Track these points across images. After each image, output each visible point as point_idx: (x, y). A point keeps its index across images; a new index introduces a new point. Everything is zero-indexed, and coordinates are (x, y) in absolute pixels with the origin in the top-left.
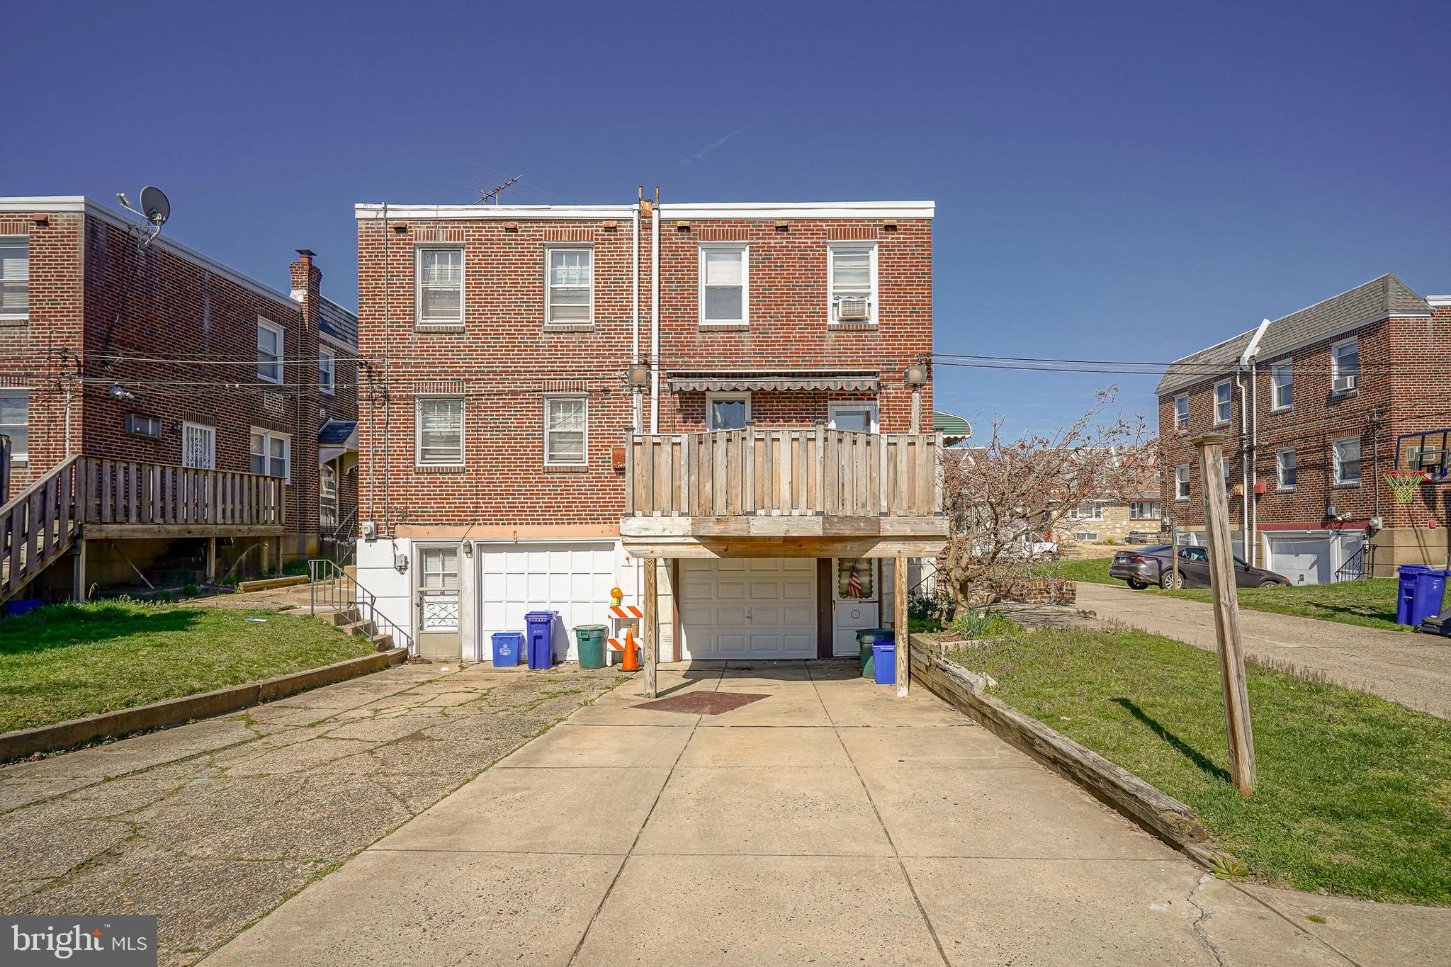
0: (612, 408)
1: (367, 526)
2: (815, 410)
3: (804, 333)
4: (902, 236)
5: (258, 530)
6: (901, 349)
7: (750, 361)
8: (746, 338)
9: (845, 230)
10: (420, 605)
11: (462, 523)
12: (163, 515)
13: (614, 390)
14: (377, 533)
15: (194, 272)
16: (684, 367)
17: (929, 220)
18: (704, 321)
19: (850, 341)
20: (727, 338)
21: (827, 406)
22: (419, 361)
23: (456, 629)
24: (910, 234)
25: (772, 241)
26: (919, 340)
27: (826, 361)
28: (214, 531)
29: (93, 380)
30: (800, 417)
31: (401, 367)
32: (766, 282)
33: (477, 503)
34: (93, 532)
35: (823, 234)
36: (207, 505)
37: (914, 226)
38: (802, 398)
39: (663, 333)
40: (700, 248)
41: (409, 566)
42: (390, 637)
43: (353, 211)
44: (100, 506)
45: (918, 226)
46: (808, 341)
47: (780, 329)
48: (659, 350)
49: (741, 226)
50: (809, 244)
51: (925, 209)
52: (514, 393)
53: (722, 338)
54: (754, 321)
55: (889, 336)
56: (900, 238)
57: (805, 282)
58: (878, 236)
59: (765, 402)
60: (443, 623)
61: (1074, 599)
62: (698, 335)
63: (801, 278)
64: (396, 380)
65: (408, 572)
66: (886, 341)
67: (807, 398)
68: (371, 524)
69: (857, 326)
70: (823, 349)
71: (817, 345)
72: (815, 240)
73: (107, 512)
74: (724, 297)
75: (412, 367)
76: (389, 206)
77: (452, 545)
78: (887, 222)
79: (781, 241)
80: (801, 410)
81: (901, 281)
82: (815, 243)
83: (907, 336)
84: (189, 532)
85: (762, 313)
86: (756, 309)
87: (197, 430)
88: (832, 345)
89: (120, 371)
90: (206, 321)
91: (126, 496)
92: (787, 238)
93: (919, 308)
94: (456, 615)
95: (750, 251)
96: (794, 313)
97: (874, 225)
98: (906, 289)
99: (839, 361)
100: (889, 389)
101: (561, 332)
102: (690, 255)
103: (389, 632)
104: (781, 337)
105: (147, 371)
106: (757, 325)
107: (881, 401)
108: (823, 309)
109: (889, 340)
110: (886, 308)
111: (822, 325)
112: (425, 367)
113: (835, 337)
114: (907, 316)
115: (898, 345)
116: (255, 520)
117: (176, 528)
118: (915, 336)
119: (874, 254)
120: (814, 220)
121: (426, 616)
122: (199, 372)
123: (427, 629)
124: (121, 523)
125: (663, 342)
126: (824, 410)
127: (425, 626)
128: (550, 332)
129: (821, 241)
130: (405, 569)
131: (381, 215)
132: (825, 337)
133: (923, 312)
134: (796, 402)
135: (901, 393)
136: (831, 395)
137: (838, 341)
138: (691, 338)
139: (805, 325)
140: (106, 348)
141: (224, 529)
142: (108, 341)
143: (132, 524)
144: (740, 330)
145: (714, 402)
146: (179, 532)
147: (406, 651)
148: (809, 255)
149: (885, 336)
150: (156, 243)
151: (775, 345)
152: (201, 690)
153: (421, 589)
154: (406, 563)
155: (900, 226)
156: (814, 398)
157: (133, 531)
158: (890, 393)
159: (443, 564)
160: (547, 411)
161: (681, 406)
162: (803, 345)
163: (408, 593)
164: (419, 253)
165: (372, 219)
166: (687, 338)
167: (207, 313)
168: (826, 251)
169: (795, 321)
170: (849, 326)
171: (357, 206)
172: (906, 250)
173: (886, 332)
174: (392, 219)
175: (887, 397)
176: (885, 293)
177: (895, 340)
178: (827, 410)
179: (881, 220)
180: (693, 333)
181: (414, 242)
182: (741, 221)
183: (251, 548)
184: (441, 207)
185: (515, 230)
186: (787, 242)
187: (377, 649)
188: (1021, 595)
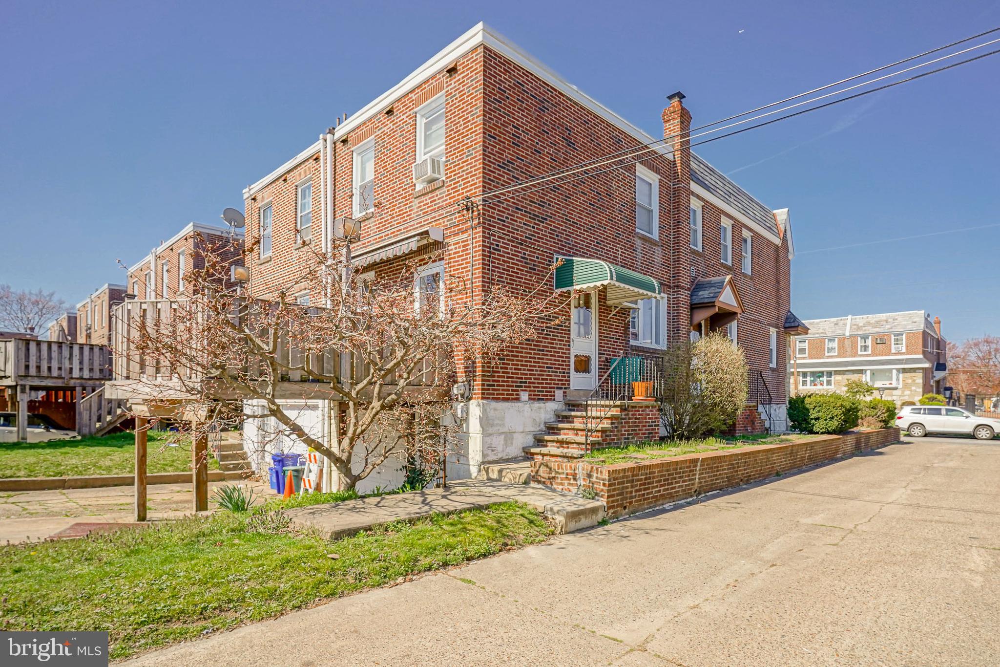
3: (401, 206)
4: (461, 76)
6: (459, 199)
7: (374, 243)
8: (372, 223)
9: (425, 92)
18: (356, 216)
19: (427, 203)
20: (364, 227)
22: (260, 284)
24: (467, 70)
25: (386, 128)
26: (472, 185)
27: (413, 229)
31: (255, 289)
32: (382, 167)
35: (413, 104)
37: (470, 59)
40: (355, 154)
45: (473, 58)
46: (403, 214)
47: (389, 208)
48: (333, 247)
49: (371, 124)
50: (405, 120)
54: (376, 206)
55: (451, 189)
56: (460, 79)
57: (402, 157)
58: (445, 86)
63: (400, 154)
69: (429, 187)
70: (411, 218)
71: (408, 215)
75: (258, 288)
79: (390, 125)
81: (460, 126)
82: (408, 116)
83: (464, 184)
85: (380, 197)
86: (377, 194)
88: (416, 212)
92: (393, 121)
93: (473, 149)
95: (375, 143)
96: (396, 190)
97: (443, 76)
98: (464, 132)
99: (420, 227)
100: (451, 245)
102: (348, 163)
104: (389, 215)
106: (378, 209)
107: (445, 260)
108: (412, 179)
109: (451, 194)
110: (450, 160)
111: (412, 194)
112: (261, 287)
113: (418, 203)
114: (464, 162)
115: (458, 195)
118: (469, 182)
120: (407, 94)
128: (297, 250)
129: (413, 111)
131: (249, 194)
132: (412, 206)
133: (475, 153)
137: (419, 207)
139: (402, 198)
144: (369, 218)
147: (253, 473)
148: (405, 130)
149: (449, 191)
151: (386, 224)
155: (459, 65)
158: (451, 250)
162: (400, 219)
164: (262, 212)
165: (248, 198)
168: (416, 120)
169: (396, 197)
170: (424, 189)
172: (464, 89)
173: (450, 185)
174: (252, 194)
175: (449, 255)
176: (449, 144)
177: (455, 192)
179: (446, 67)
181: (259, 206)
182: (371, 119)
185: (286, 180)
186: (393, 125)
187: (220, 469)
188: (549, 479)
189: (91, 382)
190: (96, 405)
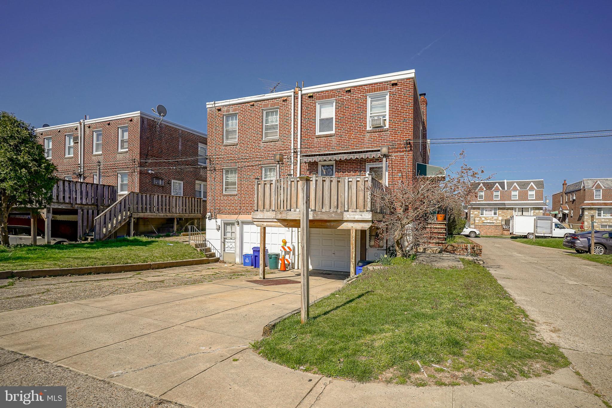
0: (284, 170)
1: (208, 214)
2: (361, 167)
3: (356, 135)
4: (400, 87)
5: (191, 216)
6: (398, 138)
7: (335, 148)
8: (333, 139)
9: (374, 88)
10: (224, 243)
11: (236, 214)
12: (158, 210)
13: (285, 163)
14: (212, 217)
15: (176, 130)
16: (310, 152)
17: (412, 78)
18: (318, 133)
19: (376, 136)
20: (326, 139)
21: (365, 165)
22: (224, 156)
23: (234, 252)
24: (403, 86)
25: (344, 97)
26: (407, 134)
27: (366, 146)
28: (176, 216)
29: (143, 168)
30: (354, 171)
31: (219, 159)
32: (342, 115)
33: (241, 207)
34: (135, 215)
35: (365, 91)
36: (173, 207)
37: (405, 82)
38: (355, 162)
39: (303, 140)
40: (317, 104)
41: (220, 229)
42: (215, 253)
43: (206, 105)
44: (137, 207)
45: (407, 82)
46: (358, 138)
47: (347, 134)
48: (301, 146)
49: (332, 93)
50: (359, 97)
51: (410, 73)
52: (252, 166)
53: (324, 139)
54: (337, 131)
55: (393, 133)
56: (399, 88)
57: (357, 113)
58: (389, 89)
59: (340, 165)
60: (231, 250)
61: (481, 253)
62: (315, 139)
63: (356, 111)
64: (218, 163)
65: (220, 231)
66: (391, 135)
67: (357, 162)
68: (210, 214)
69: (379, 130)
70: (364, 141)
71: (362, 139)
72: (362, 94)
73: (140, 209)
74: (326, 123)
75: (222, 158)
76: (216, 102)
77: (233, 222)
78: (392, 82)
79: (348, 97)
80: (355, 167)
81: (399, 108)
82: (362, 96)
83: (401, 132)
84: (167, 216)
85: (340, 128)
86: (338, 126)
87: (176, 183)
88: (368, 139)
89: (151, 165)
90: (180, 147)
91: (146, 204)
92: (350, 95)
93: (407, 119)
94: (234, 246)
95: (336, 102)
96: (353, 126)
97: (387, 84)
98: (401, 111)
99: (371, 145)
100: (393, 156)
101: (268, 142)
102: (313, 107)
103: (214, 252)
104: (347, 137)
105: (160, 164)
106: (338, 133)
107: (389, 162)
108: (365, 124)
109: (393, 135)
110: (392, 121)
111: (364, 130)
112: (226, 158)
113: (370, 135)
114: (401, 123)
115: (397, 136)
116: (191, 212)
117: (162, 214)
118: (405, 132)
119: (387, 97)
120: (362, 86)
121: (226, 246)
122: (178, 163)
123: (226, 251)
124: (144, 213)
125: (303, 143)
126: (364, 167)
127: (226, 250)
128: (264, 142)
129: (365, 94)
130: (219, 230)
131: (213, 106)
132: (365, 136)
133: (409, 121)
134: (353, 164)
135: (398, 158)
136: (368, 160)
137: (370, 137)
138: (313, 140)
139: (357, 131)
140: (146, 158)
141: (179, 215)
142: (147, 155)
143: (148, 213)
144: (331, 136)
145: (322, 166)
146: (164, 216)
147: (219, 258)
148: (359, 101)
149: (391, 133)
150: (162, 122)
151: (345, 141)
152: (130, 263)
153: (224, 237)
154: (219, 227)
155: (399, 83)
156: (360, 162)
157: (148, 215)
158: (393, 158)
159: (231, 228)
160: (263, 172)
161: (309, 168)
162: (356, 140)
163: (220, 238)
164: (225, 117)
165: (211, 108)
166: (311, 140)
167: (180, 143)
168: (367, 98)
169: (353, 130)
170: (375, 130)
171: (207, 103)
172: (402, 93)
173: (392, 131)
174: (217, 107)
175: (392, 160)
176: (392, 114)
177: (396, 135)
178: (365, 167)
179: (390, 81)
180: (313, 139)
181: (223, 114)
182: (332, 90)
183: (191, 222)
184: (231, 100)
185: (253, 105)
186: (350, 97)
187: (207, 257)
188: (453, 250)
189: (86, 207)
190: (103, 221)
